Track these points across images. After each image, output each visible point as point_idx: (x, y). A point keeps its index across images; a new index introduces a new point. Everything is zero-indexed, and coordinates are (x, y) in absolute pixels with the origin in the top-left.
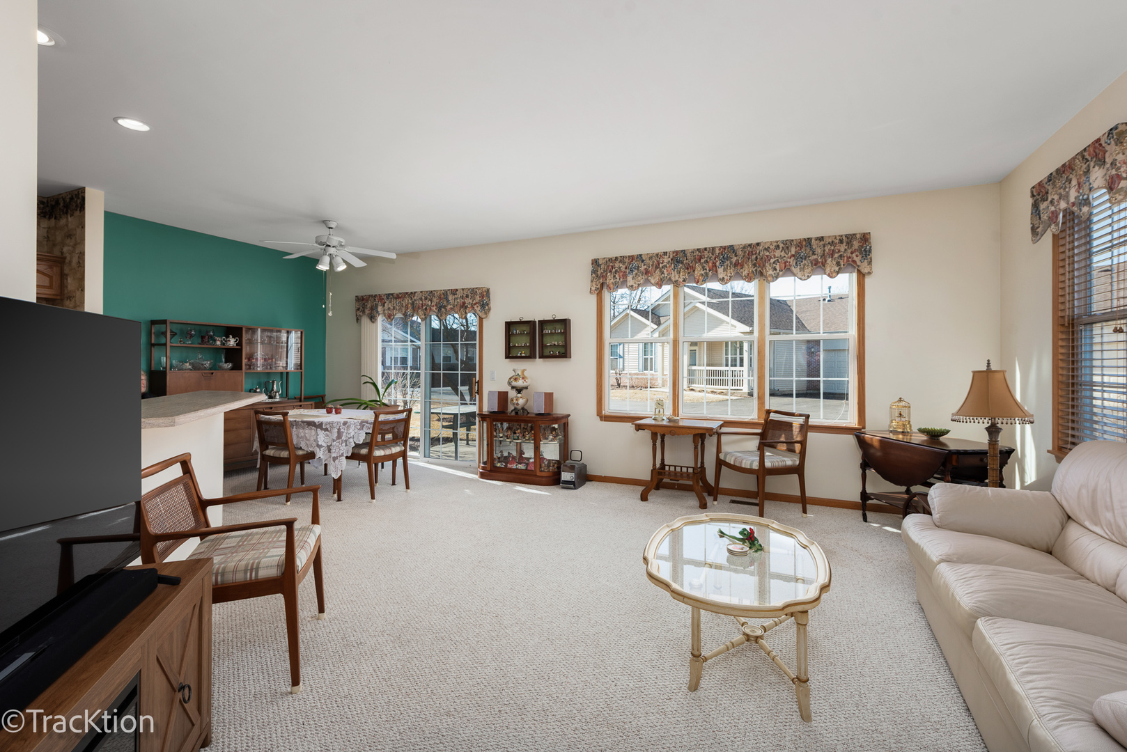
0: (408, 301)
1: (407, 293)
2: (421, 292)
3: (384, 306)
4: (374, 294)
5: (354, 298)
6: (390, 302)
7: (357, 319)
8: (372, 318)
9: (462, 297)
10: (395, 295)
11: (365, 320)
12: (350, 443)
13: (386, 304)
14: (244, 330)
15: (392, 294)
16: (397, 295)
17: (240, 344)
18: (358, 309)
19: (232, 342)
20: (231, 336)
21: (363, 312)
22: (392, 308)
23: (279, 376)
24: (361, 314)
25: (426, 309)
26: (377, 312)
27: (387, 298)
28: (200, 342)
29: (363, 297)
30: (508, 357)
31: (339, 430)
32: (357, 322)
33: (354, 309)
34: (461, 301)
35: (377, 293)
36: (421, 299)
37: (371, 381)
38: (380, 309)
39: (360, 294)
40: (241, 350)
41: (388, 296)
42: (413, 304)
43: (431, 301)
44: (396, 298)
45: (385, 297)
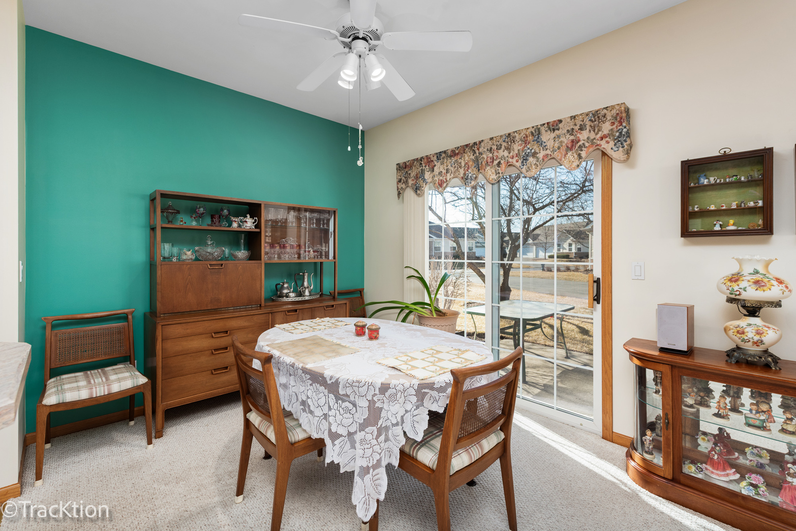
0: (468, 157)
1: (467, 145)
2: (492, 139)
3: (433, 171)
4: (419, 156)
5: (395, 167)
6: (442, 164)
7: (399, 194)
8: (417, 189)
9: (571, 132)
10: (449, 152)
11: (409, 193)
12: (395, 436)
13: (435, 168)
14: (263, 206)
15: (445, 152)
16: (453, 151)
17: (258, 226)
18: (400, 181)
19: (249, 224)
20: (248, 216)
21: (406, 182)
22: (444, 171)
23: (312, 267)
24: (404, 186)
25: (499, 164)
26: (424, 180)
27: (438, 159)
28: (210, 222)
29: (405, 163)
30: (686, 232)
31: (372, 403)
32: (399, 197)
33: (395, 181)
34: (566, 140)
35: (424, 155)
36: (490, 150)
37: (418, 275)
38: (427, 175)
39: (401, 161)
40: (260, 233)
41: (439, 155)
42: (476, 160)
43: (508, 149)
44: (451, 156)
45: (435, 158)
